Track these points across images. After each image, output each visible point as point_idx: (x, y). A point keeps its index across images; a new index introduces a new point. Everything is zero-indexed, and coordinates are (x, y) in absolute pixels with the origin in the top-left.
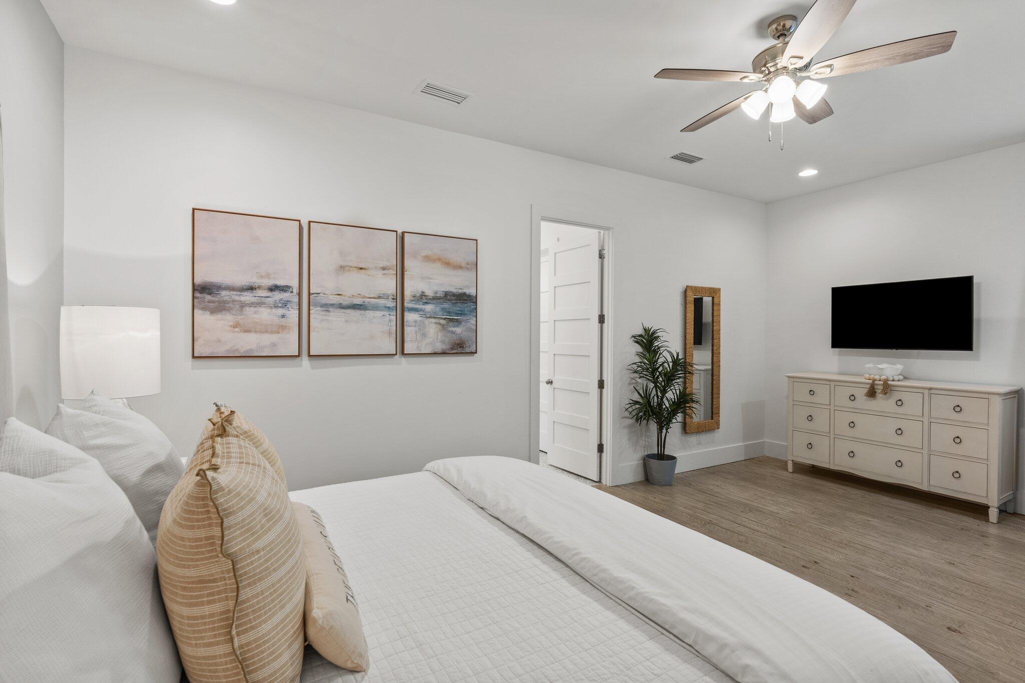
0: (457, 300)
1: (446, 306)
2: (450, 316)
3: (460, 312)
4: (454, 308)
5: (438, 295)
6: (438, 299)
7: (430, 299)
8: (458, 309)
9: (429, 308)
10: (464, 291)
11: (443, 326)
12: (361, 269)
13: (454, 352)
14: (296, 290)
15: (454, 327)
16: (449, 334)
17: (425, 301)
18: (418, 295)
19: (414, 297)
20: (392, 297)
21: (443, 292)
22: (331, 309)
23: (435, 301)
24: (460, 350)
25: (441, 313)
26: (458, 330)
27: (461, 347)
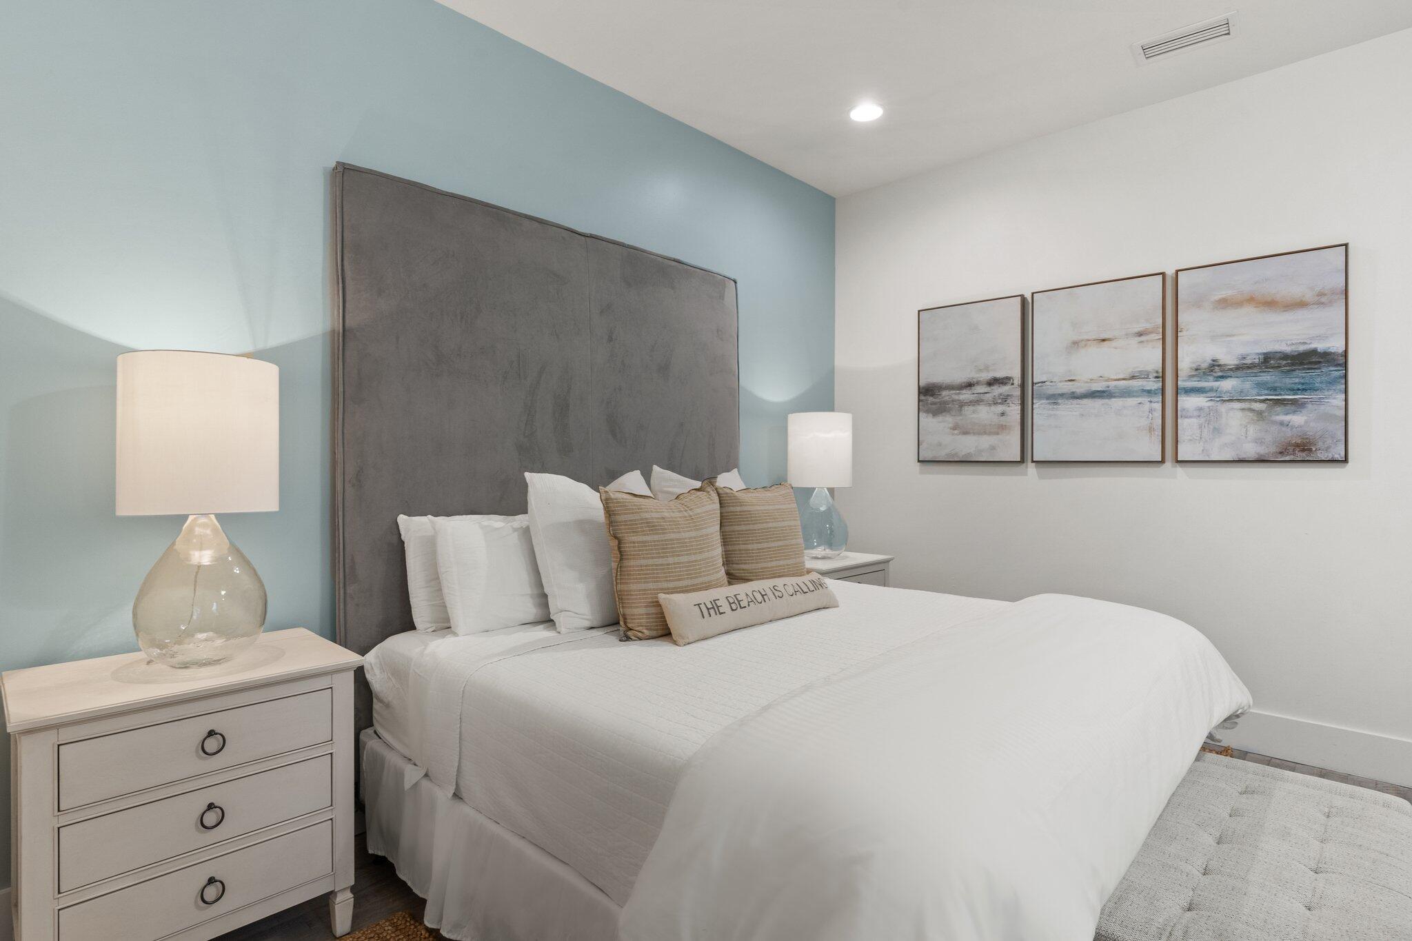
0: (1293, 364)
1: (1266, 377)
2: (1276, 395)
3: (1300, 387)
4: (1288, 381)
5: (1248, 361)
6: (1249, 368)
7: (1231, 370)
8: (1297, 380)
9: (1228, 385)
10: (1313, 346)
11: (1260, 414)
12: (1104, 340)
13: (1287, 458)
14: (1017, 381)
15: (1287, 414)
16: (1274, 428)
17: (1220, 374)
18: (1205, 365)
19: (1197, 370)
20: (1155, 375)
21: (1258, 354)
22: (1060, 401)
23: (1239, 373)
24: (1300, 456)
25: (1255, 392)
26: (1298, 419)
27: (1303, 450)
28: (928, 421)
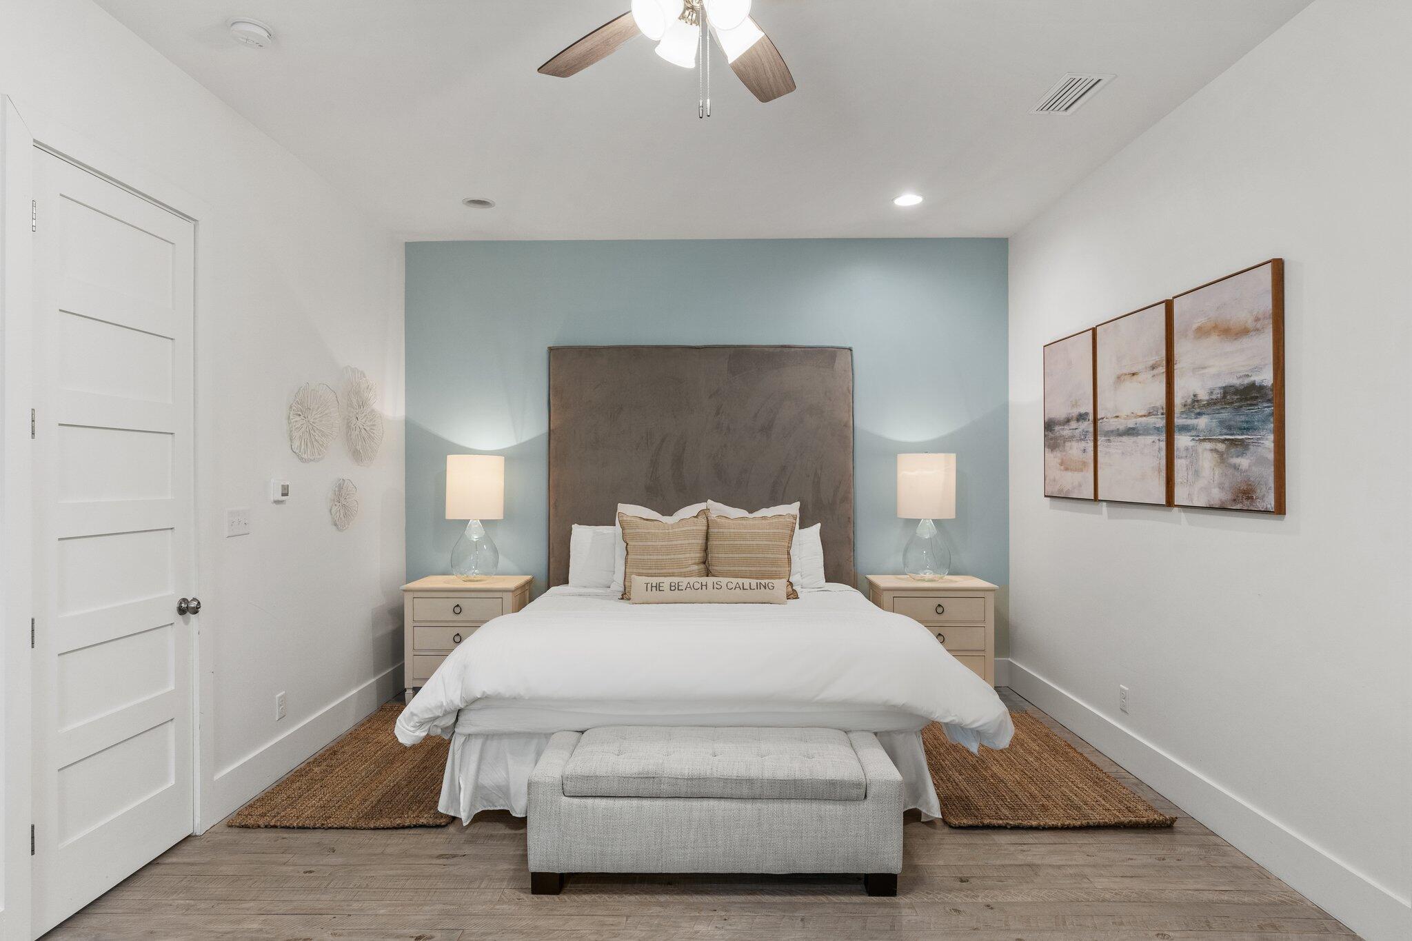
0: (1240, 400)
1: (1225, 415)
2: (1232, 435)
3: (1245, 425)
4: (1238, 418)
5: (1214, 397)
6: (1215, 404)
7: (1204, 405)
8: (1243, 418)
9: (1203, 422)
10: (1252, 379)
11: (1221, 454)
12: (1133, 374)
13: (1238, 507)
14: (1091, 417)
15: (1237, 457)
16: (1231, 471)
17: (1198, 411)
18: (1189, 401)
19: (1185, 405)
20: (1161, 411)
21: (1220, 388)
22: (1111, 438)
23: (1209, 410)
24: (1246, 505)
25: (1218, 430)
26: (1244, 462)
27: (1248, 498)
28: (1050, 455)
